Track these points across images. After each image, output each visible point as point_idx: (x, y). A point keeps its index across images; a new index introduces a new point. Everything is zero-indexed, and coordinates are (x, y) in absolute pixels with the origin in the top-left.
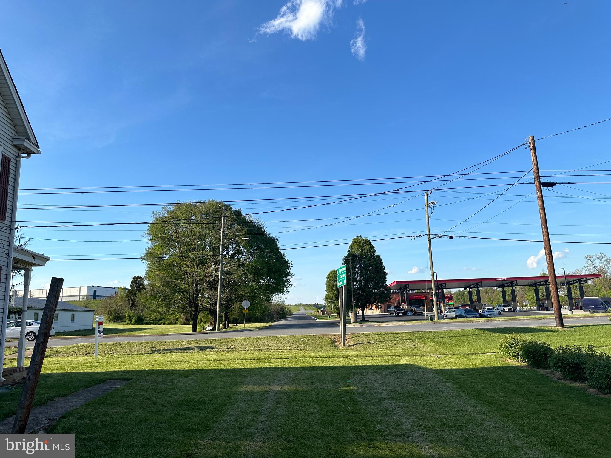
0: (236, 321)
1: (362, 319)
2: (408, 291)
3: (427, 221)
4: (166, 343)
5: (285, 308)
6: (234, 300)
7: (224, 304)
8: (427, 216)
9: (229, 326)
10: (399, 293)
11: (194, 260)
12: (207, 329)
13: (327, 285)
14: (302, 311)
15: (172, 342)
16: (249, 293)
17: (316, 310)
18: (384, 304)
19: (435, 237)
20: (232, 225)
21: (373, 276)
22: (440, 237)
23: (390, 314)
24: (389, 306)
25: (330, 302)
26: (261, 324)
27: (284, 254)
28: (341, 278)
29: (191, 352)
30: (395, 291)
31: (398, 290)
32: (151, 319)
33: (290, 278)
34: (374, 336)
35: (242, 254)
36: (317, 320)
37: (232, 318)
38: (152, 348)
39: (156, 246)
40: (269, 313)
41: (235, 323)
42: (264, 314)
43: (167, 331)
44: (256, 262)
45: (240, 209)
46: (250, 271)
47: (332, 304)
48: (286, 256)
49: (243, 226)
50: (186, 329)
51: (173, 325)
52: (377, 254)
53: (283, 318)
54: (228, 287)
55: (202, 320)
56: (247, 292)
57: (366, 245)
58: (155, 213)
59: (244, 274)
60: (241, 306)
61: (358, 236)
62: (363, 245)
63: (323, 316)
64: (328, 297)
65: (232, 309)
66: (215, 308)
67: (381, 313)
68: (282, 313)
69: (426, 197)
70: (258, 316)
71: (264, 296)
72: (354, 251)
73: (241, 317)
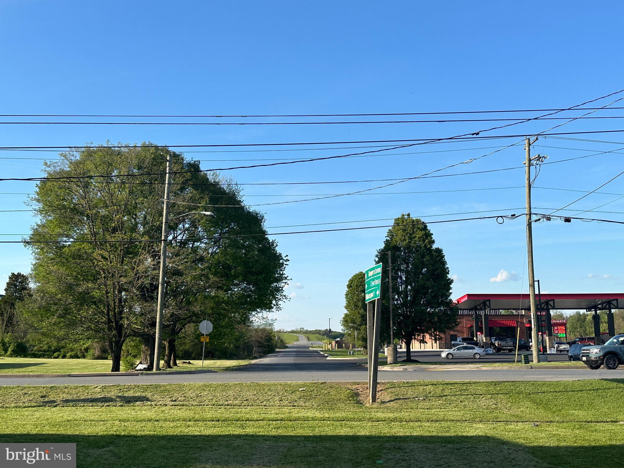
0: (188, 356)
1: (405, 358)
2: (488, 312)
3: (527, 190)
4: (66, 390)
5: (274, 336)
6: (185, 319)
7: (168, 326)
8: (527, 182)
9: (175, 364)
10: (472, 315)
11: (117, 248)
12: (137, 368)
13: (347, 298)
14: (303, 341)
15: (76, 388)
16: (212, 309)
17: (327, 341)
18: (445, 333)
19: (539, 220)
20: (182, 189)
21: (428, 284)
22: (549, 219)
24: (454, 338)
25: (352, 327)
27: (273, 242)
28: (373, 287)
29: (109, 406)
30: (466, 312)
31: (470, 310)
32: (41, 347)
33: (283, 284)
34: (425, 387)
35: (199, 240)
36: (328, 358)
37: (182, 351)
38: (42, 397)
39: (51, 221)
40: (246, 343)
41: (186, 358)
42: (237, 344)
43: (69, 369)
44: (225, 255)
45: (197, 161)
46: (214, 270)
47: (356, 331)
48: (277, 246)
49: (203, 191)
50: (102, 367)
51: (79, 359)
52: (436, 247)
53: (269, 352)
54: (175, 296)
55: (129, 353)
56: (208, 307)
57: (417, 231)
58: (49, 163)
59: (204, 275)
60: (197, 329)
61: (405, 214)
62: (411, 230)
63: (339, 352)
64: (348, 319)
65: (181, 335)
66: (152, 333)
67: (440, 348)
68: (268, 345)
69: (528, 148)
70: (227, 348)
71: (237, 314)
72: (396, 241)
73: (197, 349)
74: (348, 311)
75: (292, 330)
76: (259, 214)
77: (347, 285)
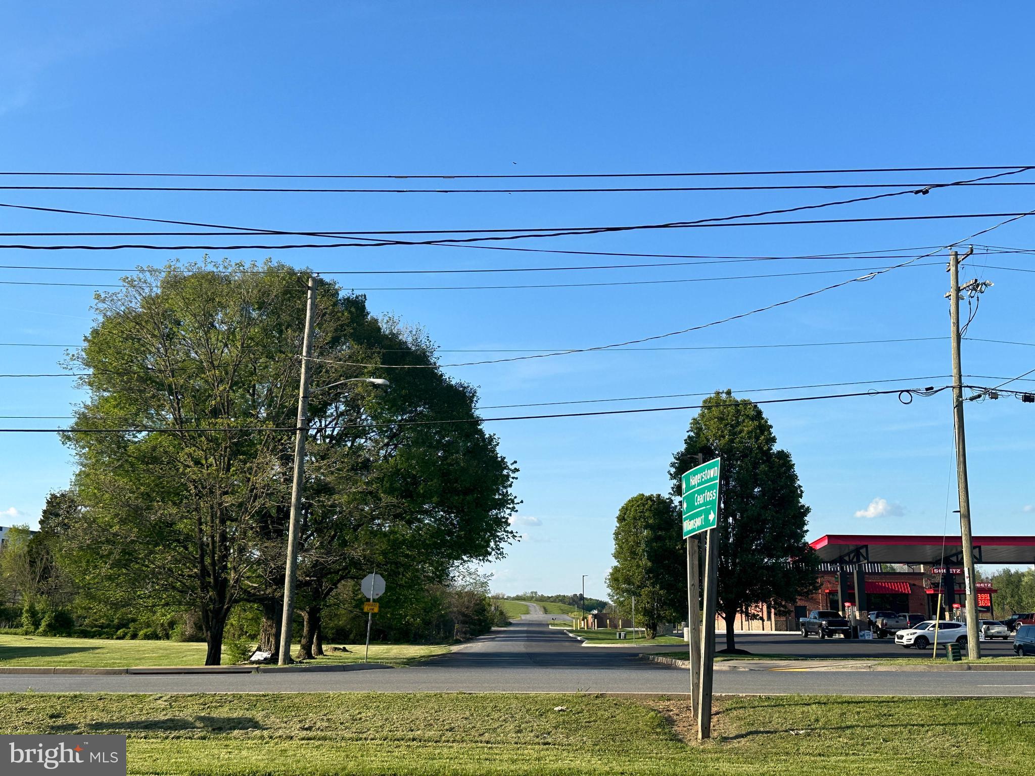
0: (342, 637)
1: (725, 647)
2: (868, 568)
3: (953, 344)
5: (490, 605)
6: (337, 572)
7: (308, 584)
8: (953, 329)
9: (320, 652)
10: (835, 572)
11: (218, 445)
12: (253, 659)
13: (616, 539)
14: (536, 614)
16: (384, 553)
17: (577, 614)
19: (977, 397)
20: (335, 341)
21: (768, 515)
22: (994, 396)
23: (806, 635)
24: (804, 612)
25: (627, 591)
26: (417, 647)
27: (491, 439)
28: (700, 506)
29: (178, 737)
30: (827, 566)
31: (833, 562)
32: (96, 621)
33: (508, 511)
35: (363, 433)
36: (584, 645)
37: (332, 628)
39: (106, 400)
40: (442, 616)
41: (340, 641)
42: (427, 618)
43: (137, 659)
44: (408, 459)
45: (362, 296)
46: (388, 485)
47: (633, 597)
48: (498, 445)
49: (370, 346)
50: (194, 655)
51: (158, 641)
52: (779, 449)
53: (481, 632)
54: (319, 531)
55: (243, 631)
56: (377, 549)
57: (744, 421)
58: (103, 296)
59: (371, 493)
60: (358, 590)
61: (721, 391)
62: (734, 418)
63: (600, 633)
64: (619, 575)
65: (331, 600)
66: (277, 595)
67: (776, 630)
68: (479, 620)
69: (954, 268)
70: (409, 623)
71: (427, 565)
72: (706, 438)
73: (359, 625)
74: (618, 561)
75: (517, 596)
76: (468, 387)
77: (617, 517)
